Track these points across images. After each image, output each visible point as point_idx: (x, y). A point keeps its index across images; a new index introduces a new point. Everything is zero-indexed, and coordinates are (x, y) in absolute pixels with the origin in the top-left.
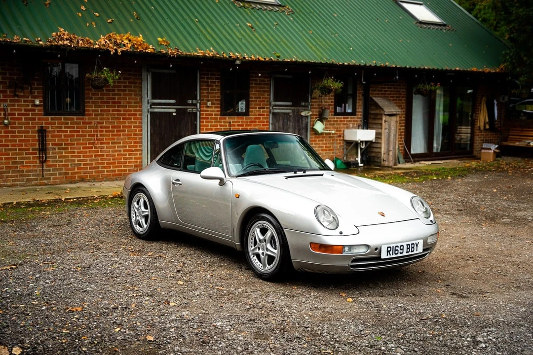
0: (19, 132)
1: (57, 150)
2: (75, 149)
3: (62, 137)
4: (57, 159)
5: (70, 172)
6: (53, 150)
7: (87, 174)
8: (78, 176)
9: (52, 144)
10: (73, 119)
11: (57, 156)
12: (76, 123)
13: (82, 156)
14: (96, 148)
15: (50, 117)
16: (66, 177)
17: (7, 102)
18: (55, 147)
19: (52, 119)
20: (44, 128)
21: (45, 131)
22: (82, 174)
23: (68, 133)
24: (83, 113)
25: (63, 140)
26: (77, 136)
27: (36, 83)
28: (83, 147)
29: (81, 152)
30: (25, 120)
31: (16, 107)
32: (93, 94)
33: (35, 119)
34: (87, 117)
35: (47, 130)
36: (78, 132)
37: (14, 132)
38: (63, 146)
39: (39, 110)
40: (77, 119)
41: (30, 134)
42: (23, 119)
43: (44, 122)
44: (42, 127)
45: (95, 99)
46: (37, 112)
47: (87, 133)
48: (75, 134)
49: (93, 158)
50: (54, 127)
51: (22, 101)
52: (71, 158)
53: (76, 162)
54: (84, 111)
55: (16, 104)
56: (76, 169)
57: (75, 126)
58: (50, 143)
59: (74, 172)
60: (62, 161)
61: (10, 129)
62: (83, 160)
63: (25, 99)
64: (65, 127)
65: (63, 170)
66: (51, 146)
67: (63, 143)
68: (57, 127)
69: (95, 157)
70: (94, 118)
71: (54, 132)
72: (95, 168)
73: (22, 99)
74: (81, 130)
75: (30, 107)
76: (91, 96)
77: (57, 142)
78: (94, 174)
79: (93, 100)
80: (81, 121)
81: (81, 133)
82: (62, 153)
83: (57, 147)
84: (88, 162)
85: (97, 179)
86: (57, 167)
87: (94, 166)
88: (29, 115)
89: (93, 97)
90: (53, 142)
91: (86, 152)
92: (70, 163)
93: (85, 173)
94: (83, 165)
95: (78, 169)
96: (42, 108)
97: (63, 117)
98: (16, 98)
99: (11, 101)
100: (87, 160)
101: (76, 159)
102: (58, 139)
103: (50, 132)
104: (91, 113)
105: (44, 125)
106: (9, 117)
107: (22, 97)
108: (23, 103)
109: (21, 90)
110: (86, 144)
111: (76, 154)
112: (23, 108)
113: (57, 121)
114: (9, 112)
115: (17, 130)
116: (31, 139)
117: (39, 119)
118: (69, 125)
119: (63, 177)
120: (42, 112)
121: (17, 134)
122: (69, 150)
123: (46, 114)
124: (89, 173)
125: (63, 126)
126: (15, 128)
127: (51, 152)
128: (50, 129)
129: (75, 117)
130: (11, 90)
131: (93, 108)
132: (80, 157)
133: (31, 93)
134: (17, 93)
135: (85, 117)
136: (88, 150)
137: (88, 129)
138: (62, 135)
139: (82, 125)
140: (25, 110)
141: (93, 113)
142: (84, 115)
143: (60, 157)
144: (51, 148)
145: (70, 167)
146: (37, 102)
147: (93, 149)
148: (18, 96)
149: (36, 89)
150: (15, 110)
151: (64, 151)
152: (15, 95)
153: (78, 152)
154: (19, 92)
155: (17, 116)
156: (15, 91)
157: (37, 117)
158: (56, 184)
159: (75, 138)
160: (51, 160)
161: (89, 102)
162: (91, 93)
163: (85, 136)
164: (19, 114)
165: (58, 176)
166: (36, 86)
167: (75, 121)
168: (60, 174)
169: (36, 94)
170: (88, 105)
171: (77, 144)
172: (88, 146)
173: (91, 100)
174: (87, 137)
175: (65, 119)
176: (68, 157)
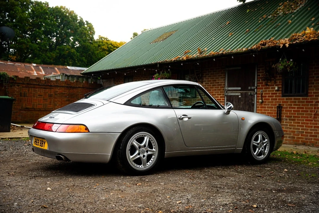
0: (268, 107)
1: (288, 121)
2: (300, 121)
3: (292, 112)
4: (288, 127)
5: (296, 137)
6: (286, 120)
7: (307, 140)
8: (301, 141)
9: (286, 116)
10: (300, 99)
11: (288, 124)
12: (302, 102)
13: (305, 126)
14: (315, 121)
15: (285, 98)
16: (293, 140)
17: (263, 89)
18: (287, 118)
19: (286, 99)
20: (281, 106)
21: (282, 107)
22: (304, 140)
23: (296, 109)
24: (307, 95)
25: (292, 114)
26: (302, 111)
27: (278, 76)
28: (305, 120)
29: (304, 123)
30: (271, 100)
31: (267, 92)
32: (315, 80)
33: (276, 99)
34: (310, 98)
35: (283, 106)
36: (303, 108)
37: (265, 107)
38: (292, 118)
39: (279, 94)
40: (302, 99)
41: (273, 109)
42: (270, 99)
43: (281, 101)
44: (280, 105)
45: (316, 84)
46: (278, 95)
47: (309, 109)
48: (301, 110)
49: (313, 128)
50: (287, 105)
51: (271, 88)
52: (297, 126)
53: (300, 130)
54: (307, 93)
55: (267, 90)
56: (300, 135)
57: (301, 104)
58: (285, 115)
59: (298, 137)
60: (291, 129)
61: (263, 106)
62: (305, 129)
63: (272, 87)
64: (294, 105)
65: (291, 135)
66: (284, 117)
67: (292, 115)
68: (289, 105)
69: (314, 128)
70: (315, 98)
71: (287, 108)
72: (313, 136)
73: (271, 87)
74: (305, 107)
75: (274, 92)
76: (313, 82)
77: (288, 115)
78: (313, 141)
79: (315, 85)
80: (305, 101)
81: (304, 109)
82: (291, 123)
83: (288, 118)
84: (309, 131)
85: (315, 145)
86: (288, 132)
87: (313, 134)
88: (273, 97)
89: (315, 82)
90: (286, 115)
91: (308, 124)
92: (296, 130)
93: (306, 139)
94: (305, 133)
95: (301, 136)
96: (281, 92)
97: (293, 98)
98: (268, 87)
99: (265, 88)
100: (308, 130)
101: (301, 128)
102: (289, 113)
103: (285, 108)
104: (313, 94)
105: (281, 103)
106: (263, 98)
107: (271, 85)
108: (271, 89)
109: (270, 81)
110: (308, 117)
111: (300, 124)
112: (271, 93)
113: (289, 101)
114: (264, 95)
115: (266, 106)
116: (274, 112)
117: (279, 99)
118: (297, 103)
119: (291, 140)
120: (281, 95)
121: (266, 109)
122: (296, 121)
123: (283, 96)
124: (309, 140)
125: (293, 104)
126: (266, 105)
127: (285, 121)
128: (285, 106)
129: (301, 98)
130: (265, 82)
131: (315, 91)
132: (303, 126)
133: (275, 82)
134: (268, 84)
135: (308, 98)
136: (309, 122)
137: (309, 106)
138: (292, 110)
139: (305, 103)
140: (272, 94)
141: (314, 94)
142: (308, 96)
143: (290, 125)
144: (284, 119)
145: (296, 133)
146: (276, 88)
147: (313, 122)
148: (268, 85)
149: (279, 80)
150: (267, 94)
151: (292, 121)
152: (267, 85)
153: (302, 123)
154: (269, 82)
155: (267, 98)
156: (267, 82)
157: (278, 98)
158: (286, 144)
159: (301, 112)
160: (284, 127)
161: (311, 86)
162: (313, 79)
163: (308, 111)
164: (268, 96)
165: (288, 138)
166: (278, 78)
167: (301, 100)
168: (289, 137)
169: (278, 83)
170: (310, 89)
171: (302, 117)
172: (309, 119)
173: (313, 85)
174: (309, 113)
175: (294, 99)
176: (295, 126)
